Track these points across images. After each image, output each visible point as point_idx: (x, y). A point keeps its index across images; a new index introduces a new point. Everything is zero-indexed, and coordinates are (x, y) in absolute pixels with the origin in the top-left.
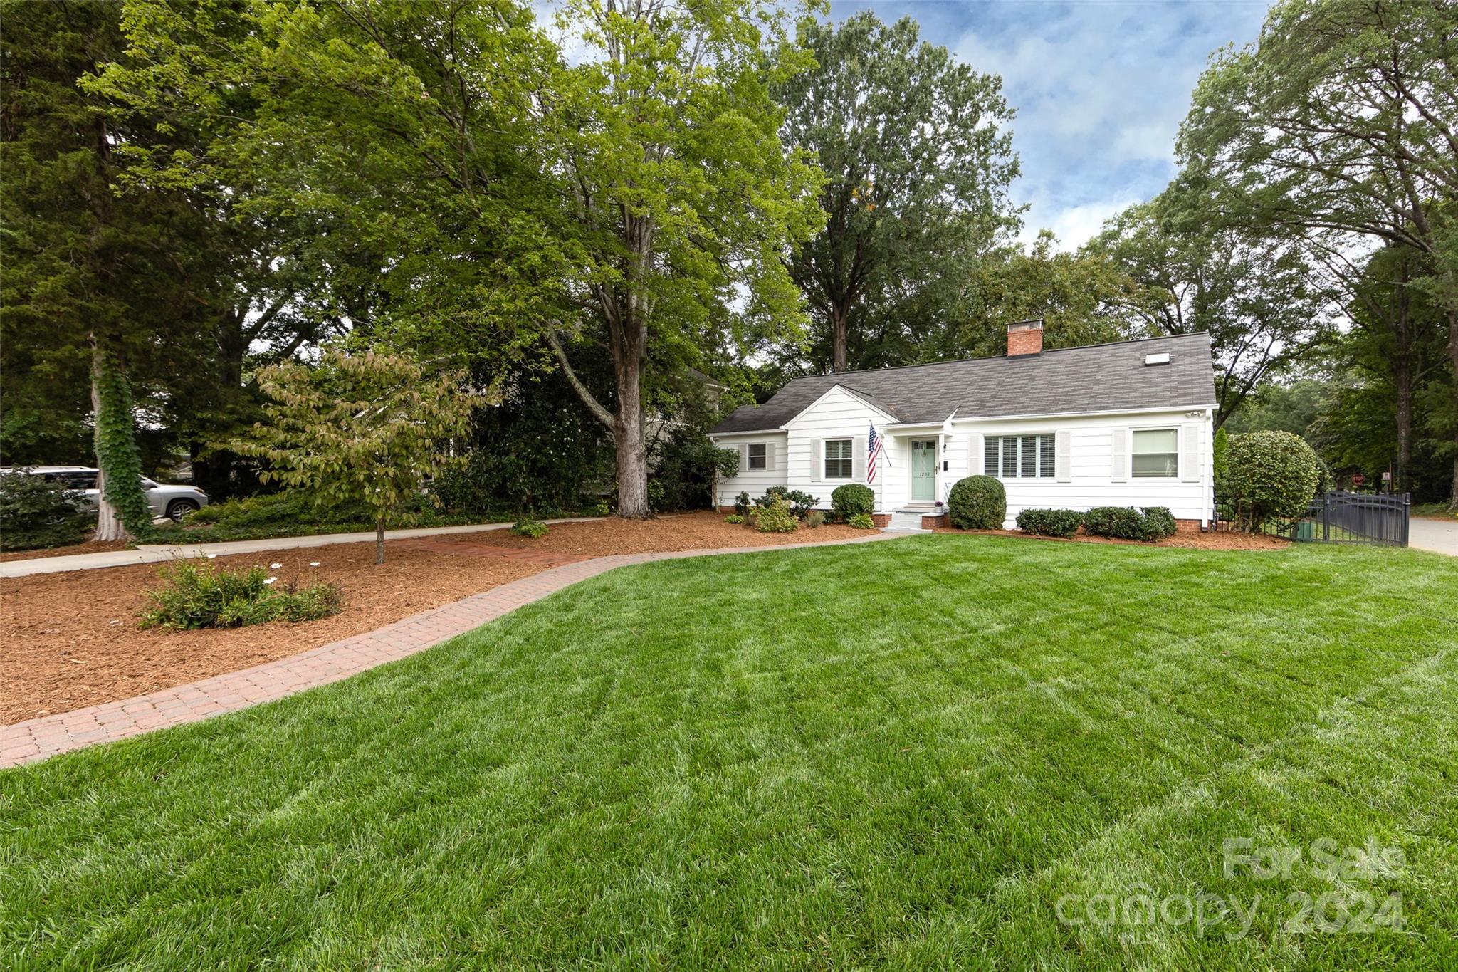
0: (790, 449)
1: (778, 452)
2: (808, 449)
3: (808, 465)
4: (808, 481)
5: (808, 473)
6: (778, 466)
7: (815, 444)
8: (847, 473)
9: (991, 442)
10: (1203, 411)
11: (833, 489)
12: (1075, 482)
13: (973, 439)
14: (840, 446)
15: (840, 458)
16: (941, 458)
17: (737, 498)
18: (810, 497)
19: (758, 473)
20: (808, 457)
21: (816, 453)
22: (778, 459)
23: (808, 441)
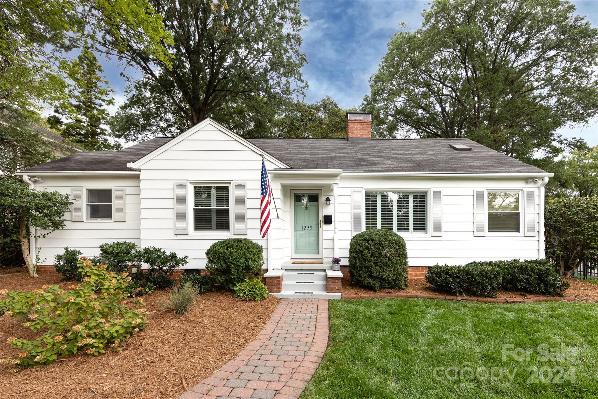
0: (144, 194)
1: (128, 199)
2: (171, 194)
3: (170, 214)
4: (170, 234)
5: (171, 224)
6: (129, 217)
7: (181, 189)
8: (224, 225)
9: (370, 197)
10: (539, 178)
11: (208, 245)
12: (445, 236)
13: (357, 194)
14: (213, 192)
15: (214, 206)
16: (325, 211)
17: (59, 258)
18: (173, 256)
19: (101, 224)
20: (170, 204)
21: (181, 199)
22: (129, 208)
23: (171, 185)
